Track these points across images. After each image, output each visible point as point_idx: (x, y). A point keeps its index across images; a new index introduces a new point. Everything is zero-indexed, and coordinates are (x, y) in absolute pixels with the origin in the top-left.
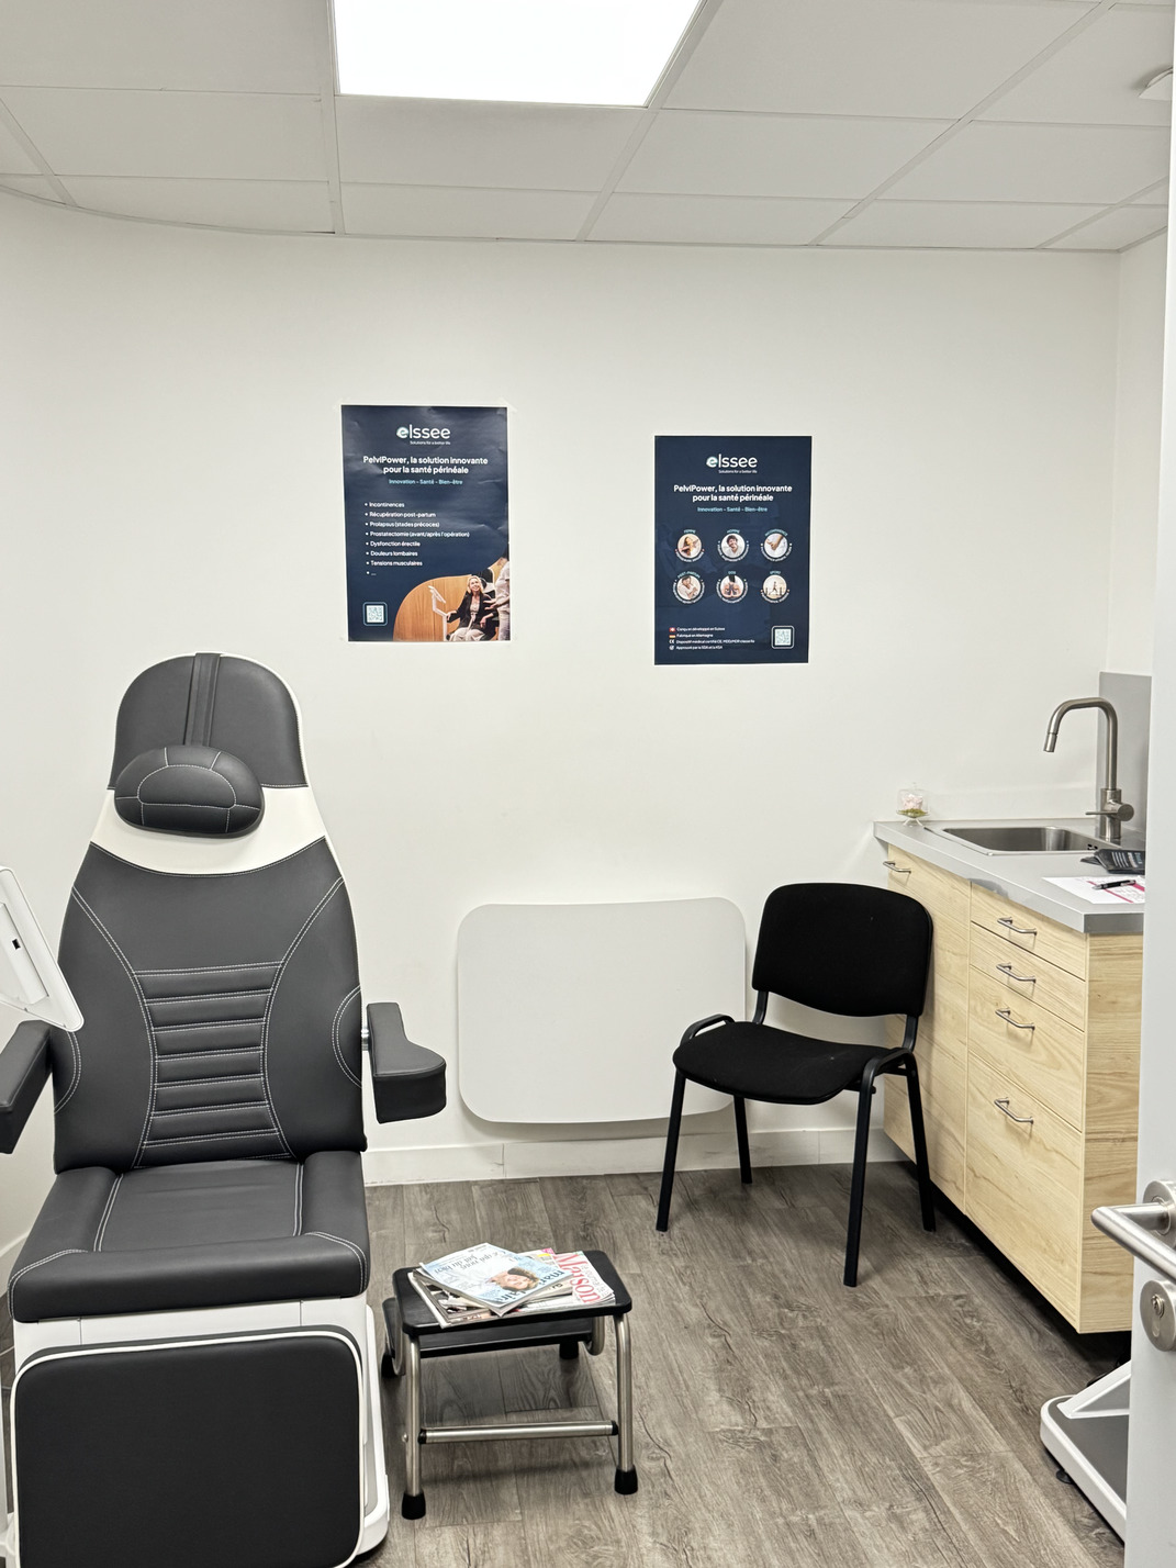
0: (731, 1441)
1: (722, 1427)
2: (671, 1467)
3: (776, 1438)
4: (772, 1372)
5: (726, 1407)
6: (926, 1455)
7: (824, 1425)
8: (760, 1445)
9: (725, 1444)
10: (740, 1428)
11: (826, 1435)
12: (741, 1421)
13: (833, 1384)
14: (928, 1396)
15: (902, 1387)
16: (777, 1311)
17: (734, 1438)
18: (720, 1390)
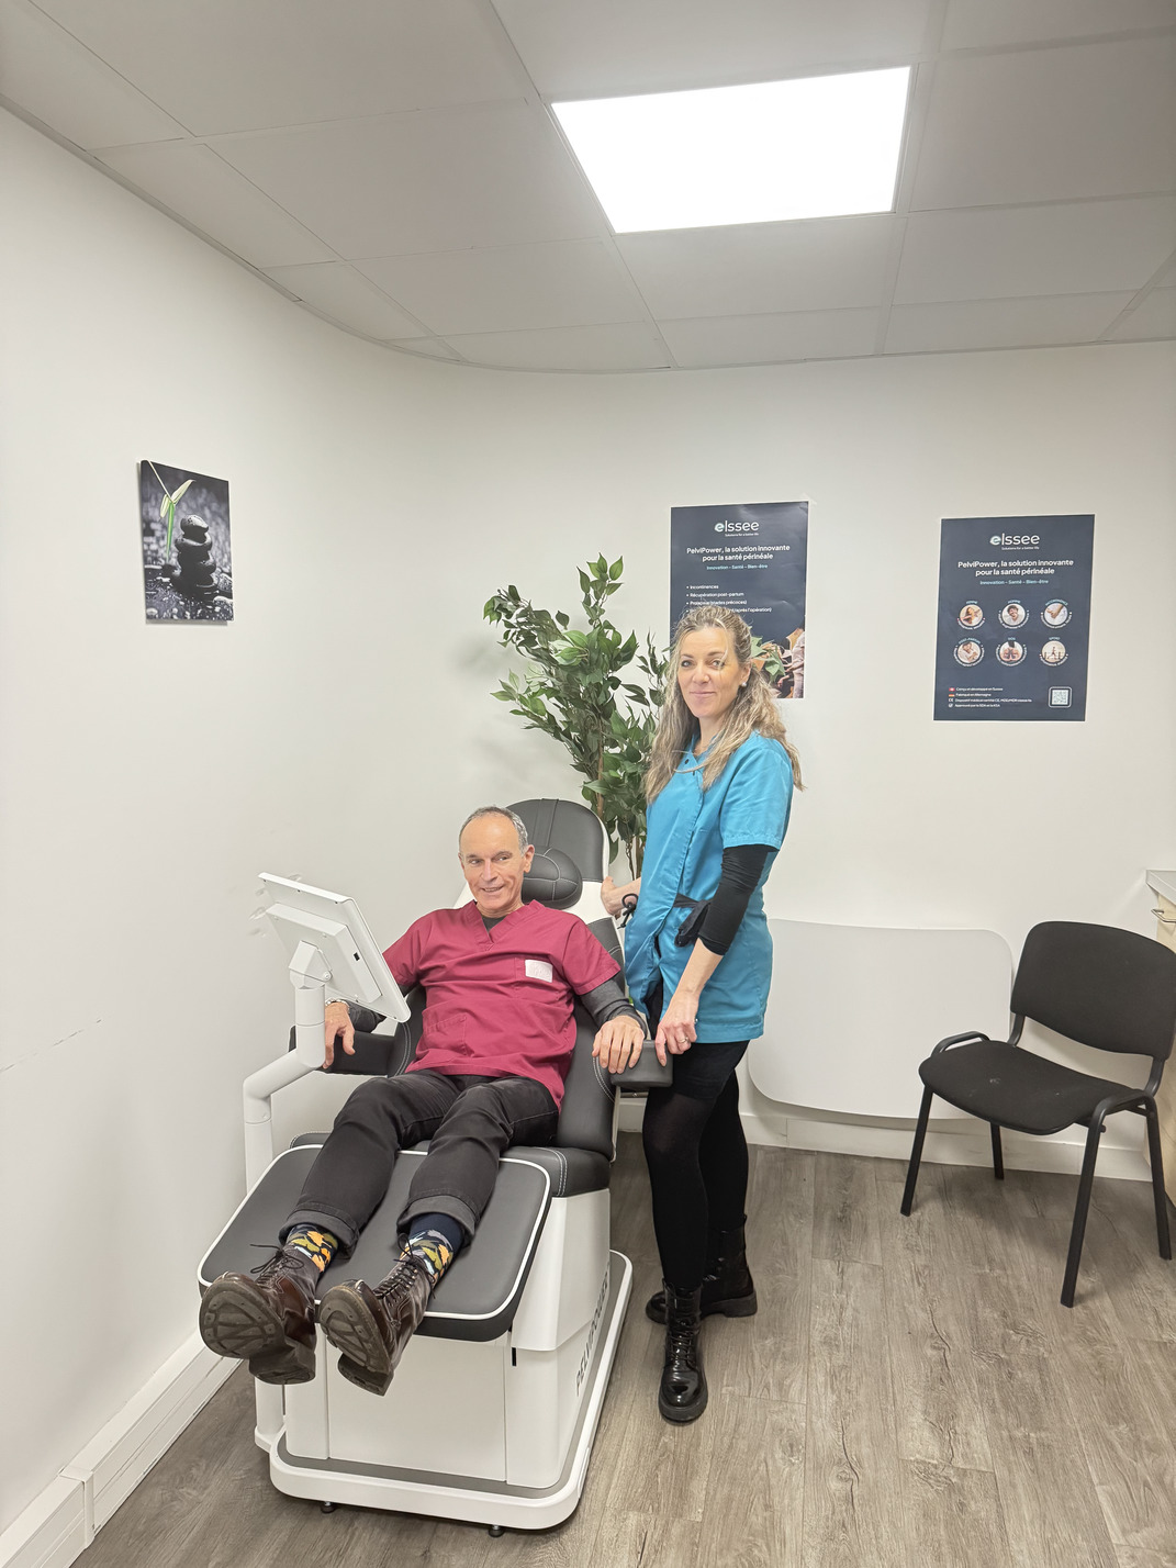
0: (922, 1476)
1: (918, 1456)
2: (856, 1493)
3: (969, 1482)
4: (982, 1402)
5: (927, 1434)
6: (1122, 1542)
7: (1020, 1478)
8: (951, 1487)
9: (916, 1478)
10: (935, 1462)
11: (1020, 1490)
12: (937, 1454)
13: (1040, 1429)
14: (1139, 1465)
15: (1112, 1447)
16: (1002, 1330)
17: (927, 1472)
18: (925, 1412)
